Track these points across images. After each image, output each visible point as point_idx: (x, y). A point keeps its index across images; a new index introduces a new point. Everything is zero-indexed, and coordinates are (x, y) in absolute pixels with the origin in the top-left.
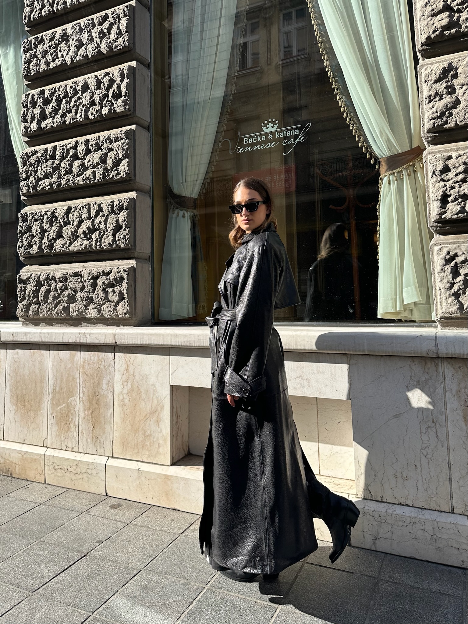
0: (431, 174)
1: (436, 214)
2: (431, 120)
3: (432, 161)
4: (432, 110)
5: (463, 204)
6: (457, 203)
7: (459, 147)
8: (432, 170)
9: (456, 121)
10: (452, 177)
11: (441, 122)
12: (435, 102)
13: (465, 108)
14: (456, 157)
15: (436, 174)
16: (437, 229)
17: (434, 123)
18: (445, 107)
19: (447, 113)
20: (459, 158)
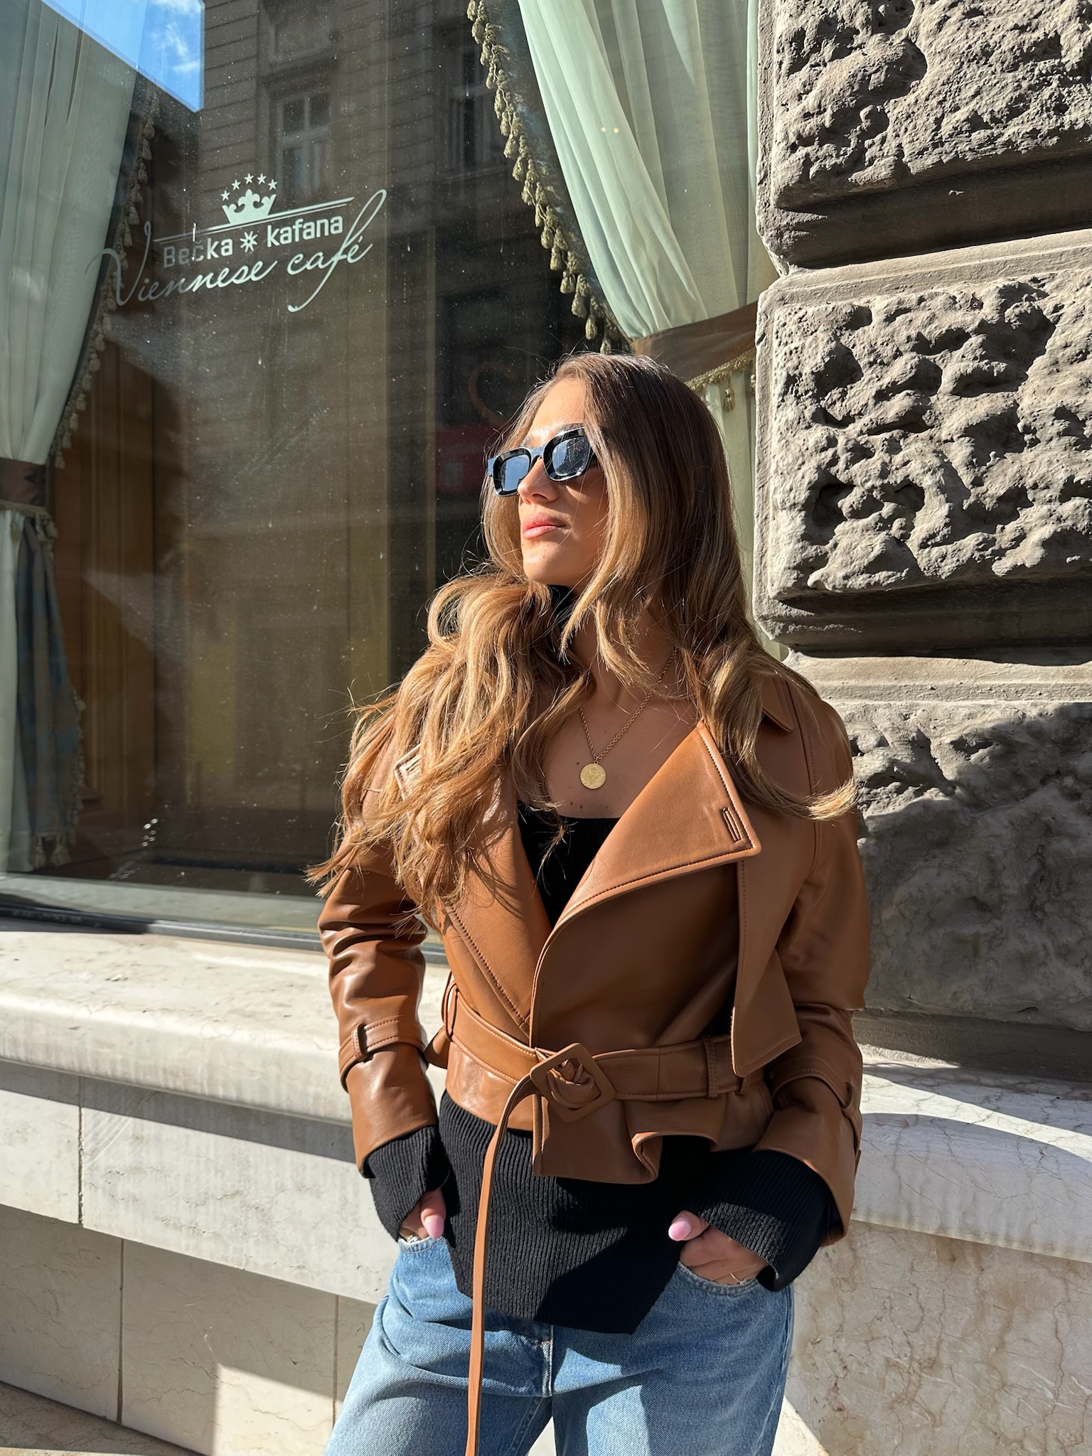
0: (780, 388)
1: (782, 568)
2: (793, 148)
3: (788, 332)
4: (804, 102)
5: (901, 528)
6: (874, 518)
7: (904, 273)
8: (785, 374)
9: (900, 154)
10: (861, 404)
11: (838, 156)
12: (817, 65)
13: (939, 93)
14: (884, 317)
15: (797, 391)
16: (785, 628)
17: (807, 162)
18: (856, 87)
19: (863, 114)
20: (898, 318)
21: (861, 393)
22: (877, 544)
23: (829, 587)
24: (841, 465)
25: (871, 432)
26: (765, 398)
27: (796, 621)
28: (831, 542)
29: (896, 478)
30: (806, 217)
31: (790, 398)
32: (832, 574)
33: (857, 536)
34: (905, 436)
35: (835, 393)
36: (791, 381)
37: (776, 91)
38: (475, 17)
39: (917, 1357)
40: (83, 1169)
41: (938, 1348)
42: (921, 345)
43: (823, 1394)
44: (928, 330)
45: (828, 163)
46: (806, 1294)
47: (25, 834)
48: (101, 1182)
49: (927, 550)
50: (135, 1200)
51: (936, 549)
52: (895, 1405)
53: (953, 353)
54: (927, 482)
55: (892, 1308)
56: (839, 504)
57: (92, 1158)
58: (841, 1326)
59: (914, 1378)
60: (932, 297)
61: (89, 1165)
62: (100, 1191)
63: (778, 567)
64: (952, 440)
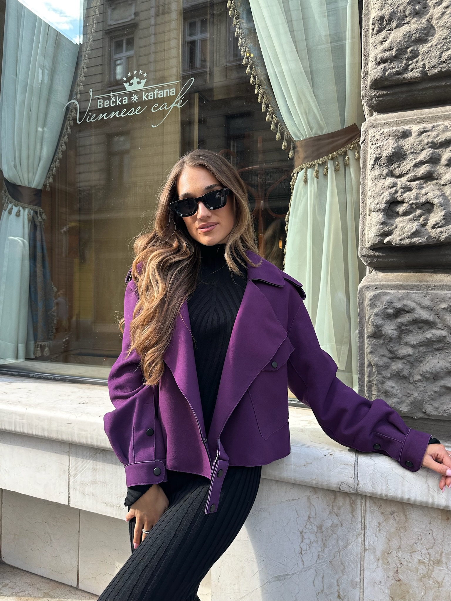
0: (372, 162)
1: (373, 235)
2: (379, 63)
3: (375, 139)
4: (384, 45)
5: (424, 220)
6: (413, 216)
7: (424, 116)
8: (375, 156)
9: (424, 67)
10: (407, 169)
11: (398, 68)
12: (390, 30)
13: (441, 43)
14: (417, 134)
15: (379, 164)
16: (372, 260)
17: (385, 70)
18: (406, 40)
19: (409, 50)
20: (423, 135)
21: (407, 165)
22: (415, 226)
23: (393, 244)
24: (399, 194)
25: (411, 181)
26: (365, 166)
27: (378, 257)
28: (394, 226)
29: (423, 199)
30: (383, 92)
31: (377, 166)
32: (395, 238)
33: (405, 223)
34: (426, 183)
35: (396, 165)
36: (377, 159)
37: (371, 41)
38: (230, 7)
39: (432, 559)
40: (70, 482)
41: (441, 555)
42: (434, 145)
43: (392, 574)
44: (436, 139)
45: (394, 70)
46: (385, 533)
47: (32, 343)
48: (78, 487)
49: (435, 229)
50: (93, 495)
51: (439, 229)
52: (423, 579)
53: (446, 149)
54: (436, 201)
55: (421, 539)
56: (398, 210)
57: (74, 478)
58: (400, 546)
59: (431, 568)
60: (438, 126)
61: (73, 480)
62: (78, 491)
63: (371, 235)
64: (446, 185)
